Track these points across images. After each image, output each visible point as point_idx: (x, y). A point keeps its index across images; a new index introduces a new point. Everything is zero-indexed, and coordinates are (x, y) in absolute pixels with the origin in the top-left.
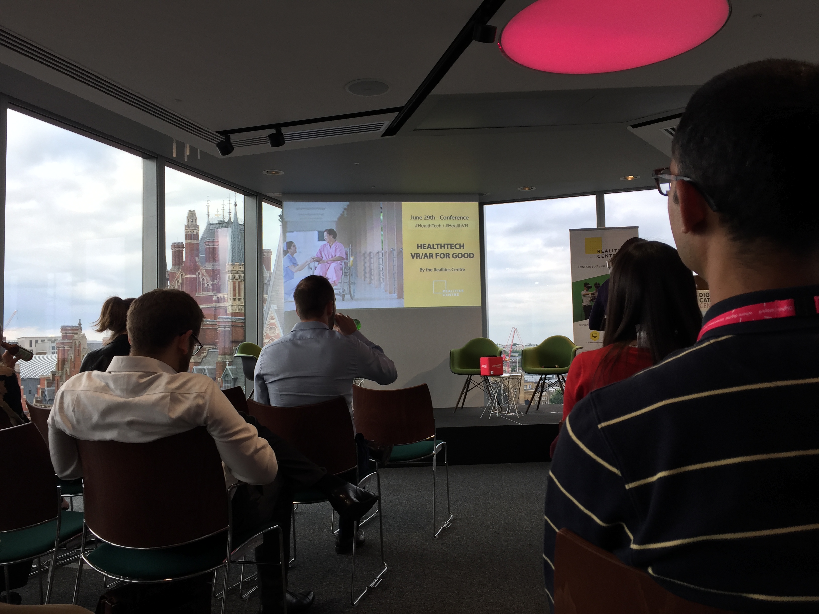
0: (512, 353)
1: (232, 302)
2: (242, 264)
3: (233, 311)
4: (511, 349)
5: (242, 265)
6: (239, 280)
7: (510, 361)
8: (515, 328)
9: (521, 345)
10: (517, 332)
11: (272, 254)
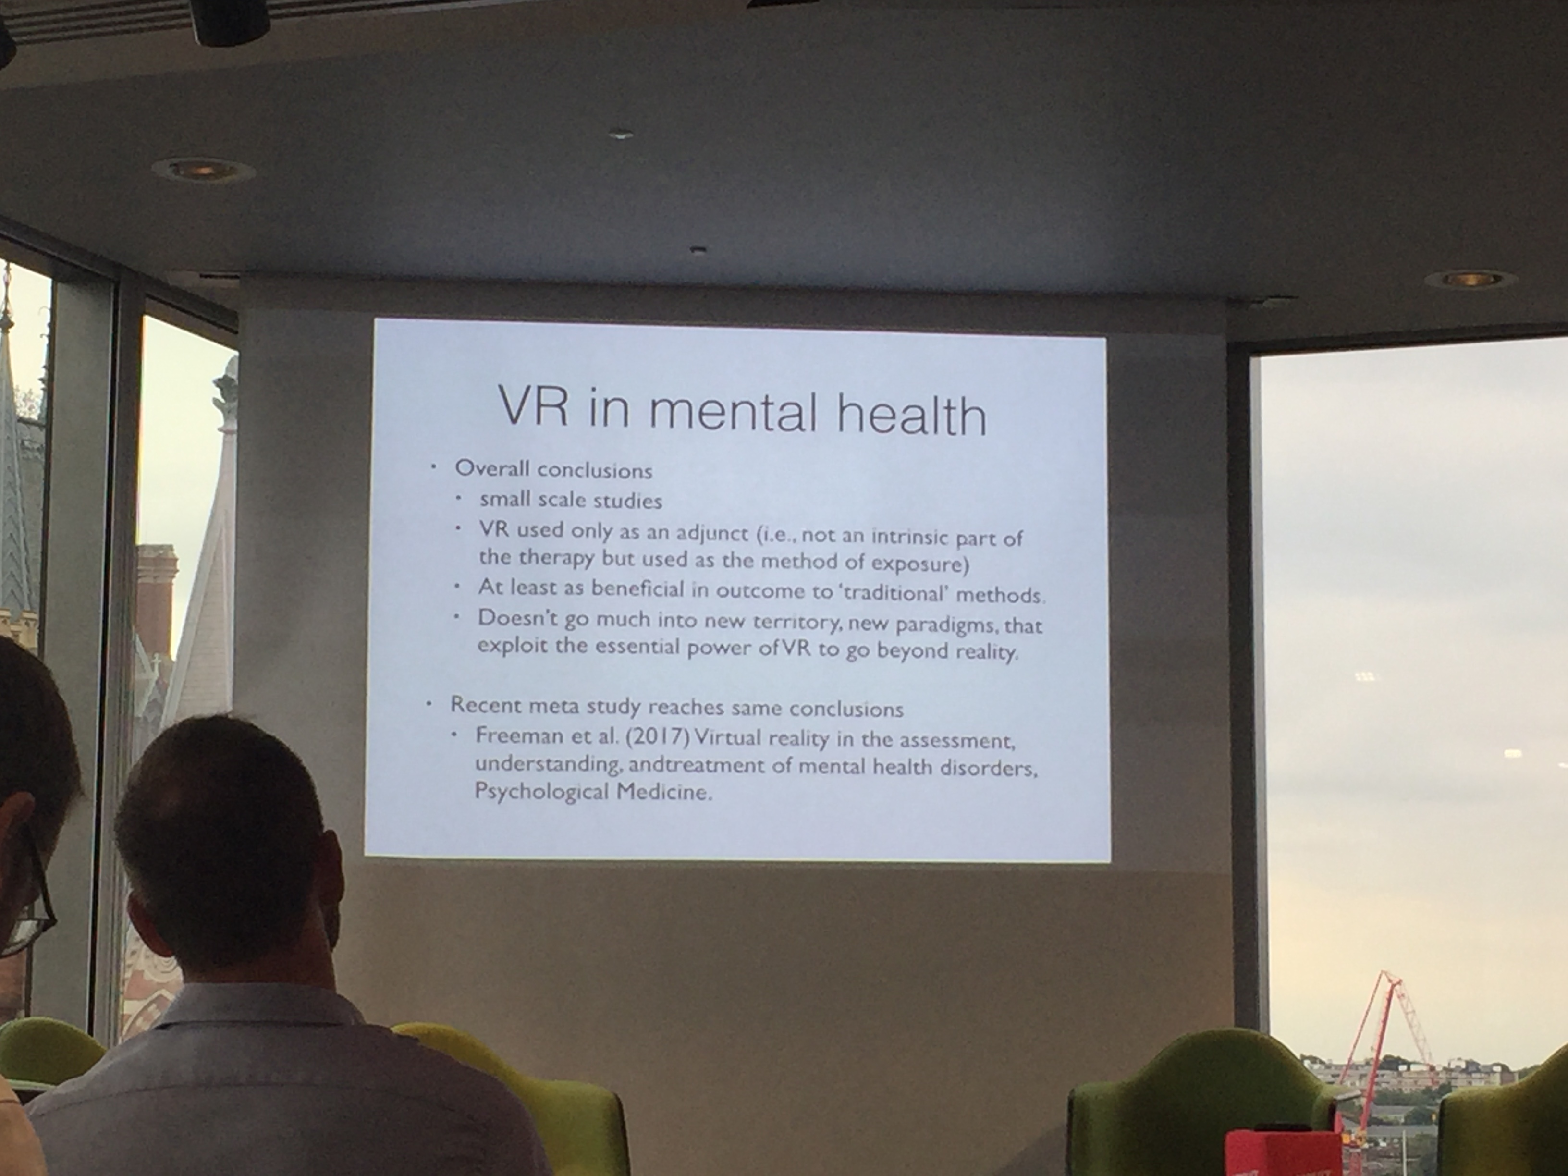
0: (1377, 1104)
2: (26, 615)
4: (1373, 1083)
5: (23, 622)
7: (1366, 1146)
8: (1392, 978)
9: (1425, 1068)
10: (1401, 996)
11: (177, 571)
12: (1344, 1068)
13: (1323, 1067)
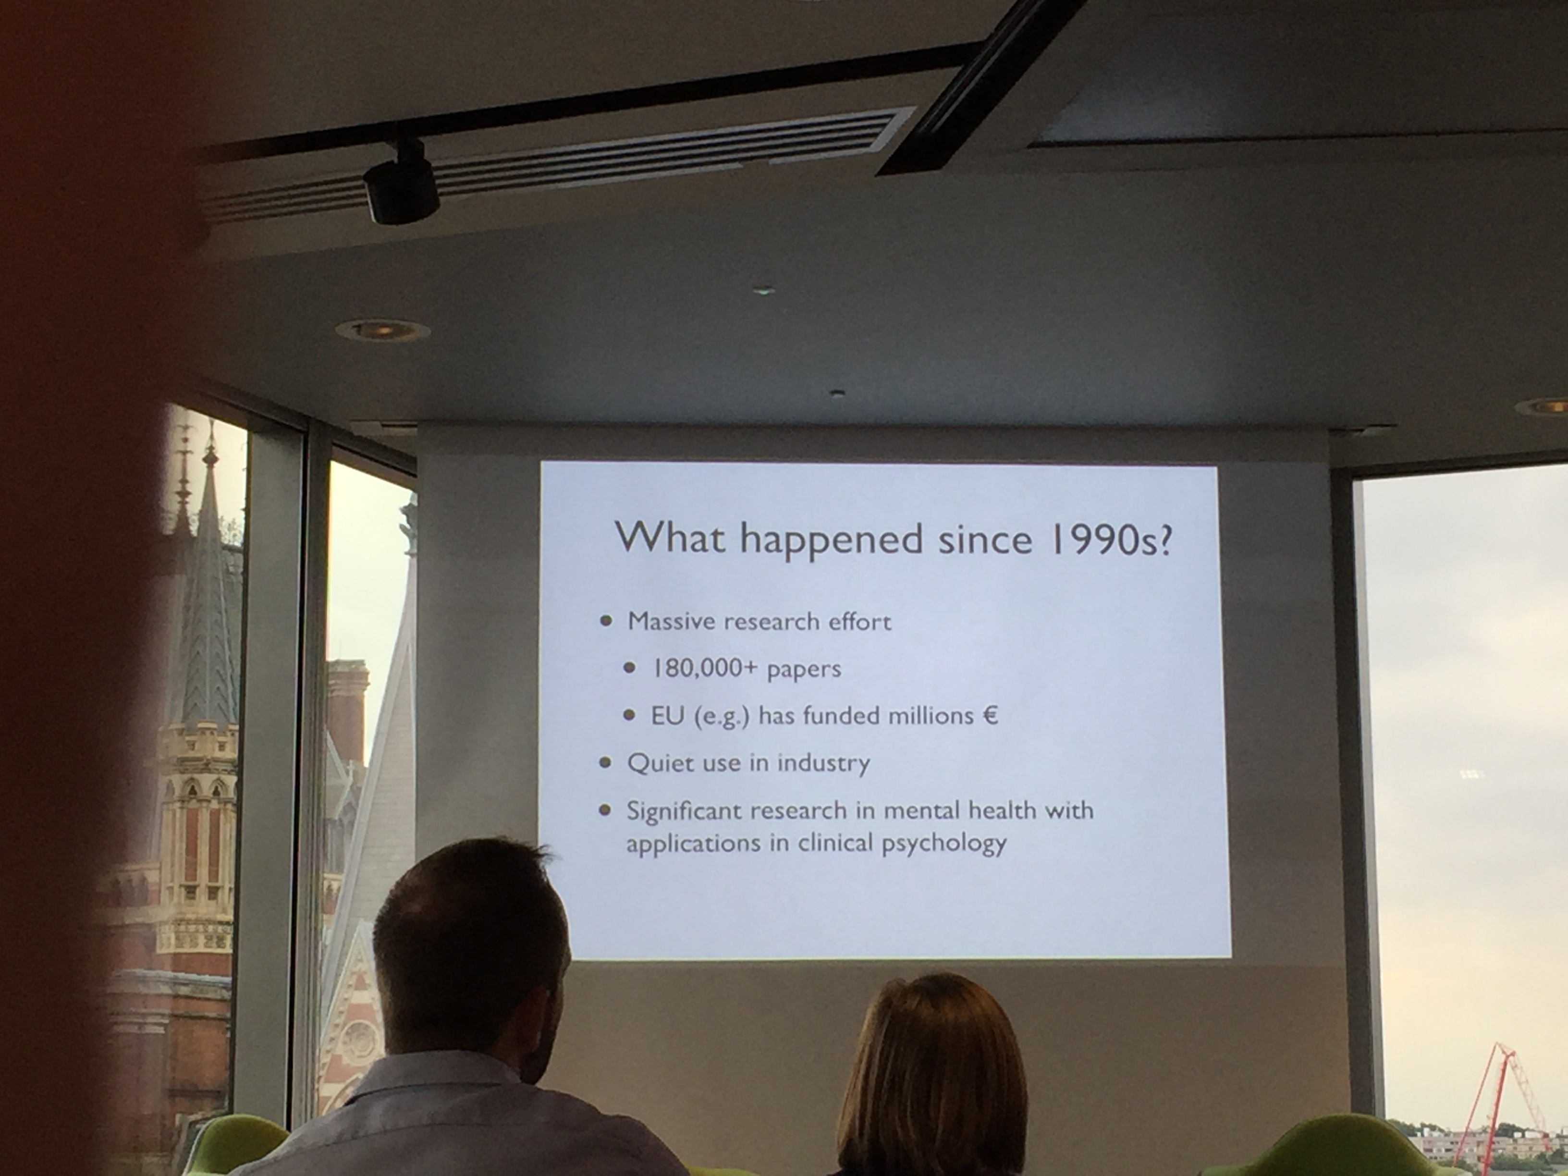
0: (1493, 1169)
1: (179, 904)
2: (231, 727)
3: (182, 947)
4: (1490, 1149)
5: (229, 734)
6: (214, 804)
8: (1505, 1050)
9: (1539, 1136)
10: (1514, 1068)
11: (368, 684)
12: (1463, 1136)
13: (1442, 1135)
